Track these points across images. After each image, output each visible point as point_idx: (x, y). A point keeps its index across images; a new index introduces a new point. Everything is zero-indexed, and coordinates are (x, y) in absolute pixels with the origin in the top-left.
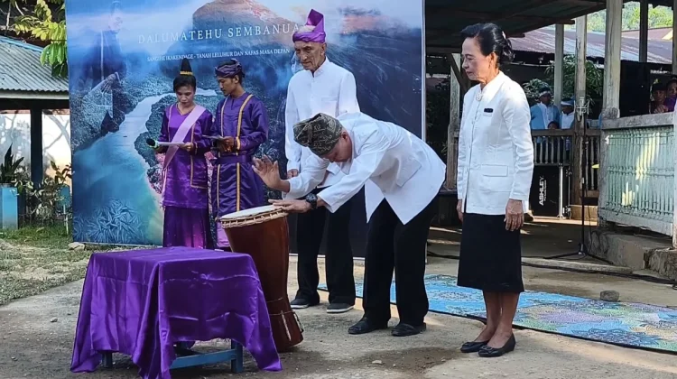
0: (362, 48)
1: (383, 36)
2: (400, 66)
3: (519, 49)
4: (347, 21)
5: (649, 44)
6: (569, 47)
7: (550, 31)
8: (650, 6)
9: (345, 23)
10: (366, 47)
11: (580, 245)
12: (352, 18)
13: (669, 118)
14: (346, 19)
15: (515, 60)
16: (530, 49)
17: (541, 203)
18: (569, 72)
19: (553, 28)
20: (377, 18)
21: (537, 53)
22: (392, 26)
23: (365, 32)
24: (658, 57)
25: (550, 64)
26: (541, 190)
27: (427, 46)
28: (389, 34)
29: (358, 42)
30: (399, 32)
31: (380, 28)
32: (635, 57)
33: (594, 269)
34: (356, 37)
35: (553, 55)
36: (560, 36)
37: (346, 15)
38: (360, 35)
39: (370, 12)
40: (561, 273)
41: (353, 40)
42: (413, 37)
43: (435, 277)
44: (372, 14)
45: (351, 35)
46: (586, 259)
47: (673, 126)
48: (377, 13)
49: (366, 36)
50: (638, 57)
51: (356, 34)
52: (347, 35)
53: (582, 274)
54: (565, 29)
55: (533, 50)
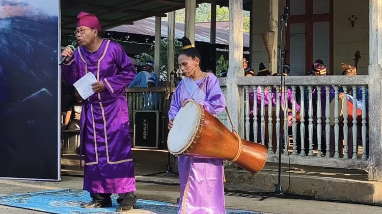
0: (15, 29)
1: (30, 20)
2: (42, 42)
3: (132, 33)
4: (5, 9)
5: (216, 31)
6: (164, 32)
7: (152, 21)
8: (218, 6)
9: (3, 10)
10: (18, 28)
11: (167, 166)
12: (8, 7)
13: (224, 81)
14: (3, 7)
15: (129, 40)
16: (140, 33)
17: (145, 137)
18: (164, 49)
19: (153, 18)
20: (25, 8)
21: (144, 35)
22: (36, 14)
23: (17, 17)
24: (224, 40)
25: (153, 43)
26: (145, 129)
27: (62, 28)
28: (34, 19)
29: (12, 24)
30: (42, 18)
31: (27, 14)
32: (208, 40)
33: (175, 182)
34: (10, 21)
35: (154, 37)
36: (158, 24)
37: (3, 5)
38: (13, 19)
39: (21, 3)
40: (153, 186)
41: (8, 23)
42: (52, 22)
43: (67, 190)
44: (22, 5)
45: (7, 19)
46: (171, 176)
47: (226, 86)
48: (26, 5)
49: (18, 20)
50: (210, 40)
51: (10, 18)
52: (3, 19)
53: (167, 186)
54: (162, 20)
55: (142, 33)
